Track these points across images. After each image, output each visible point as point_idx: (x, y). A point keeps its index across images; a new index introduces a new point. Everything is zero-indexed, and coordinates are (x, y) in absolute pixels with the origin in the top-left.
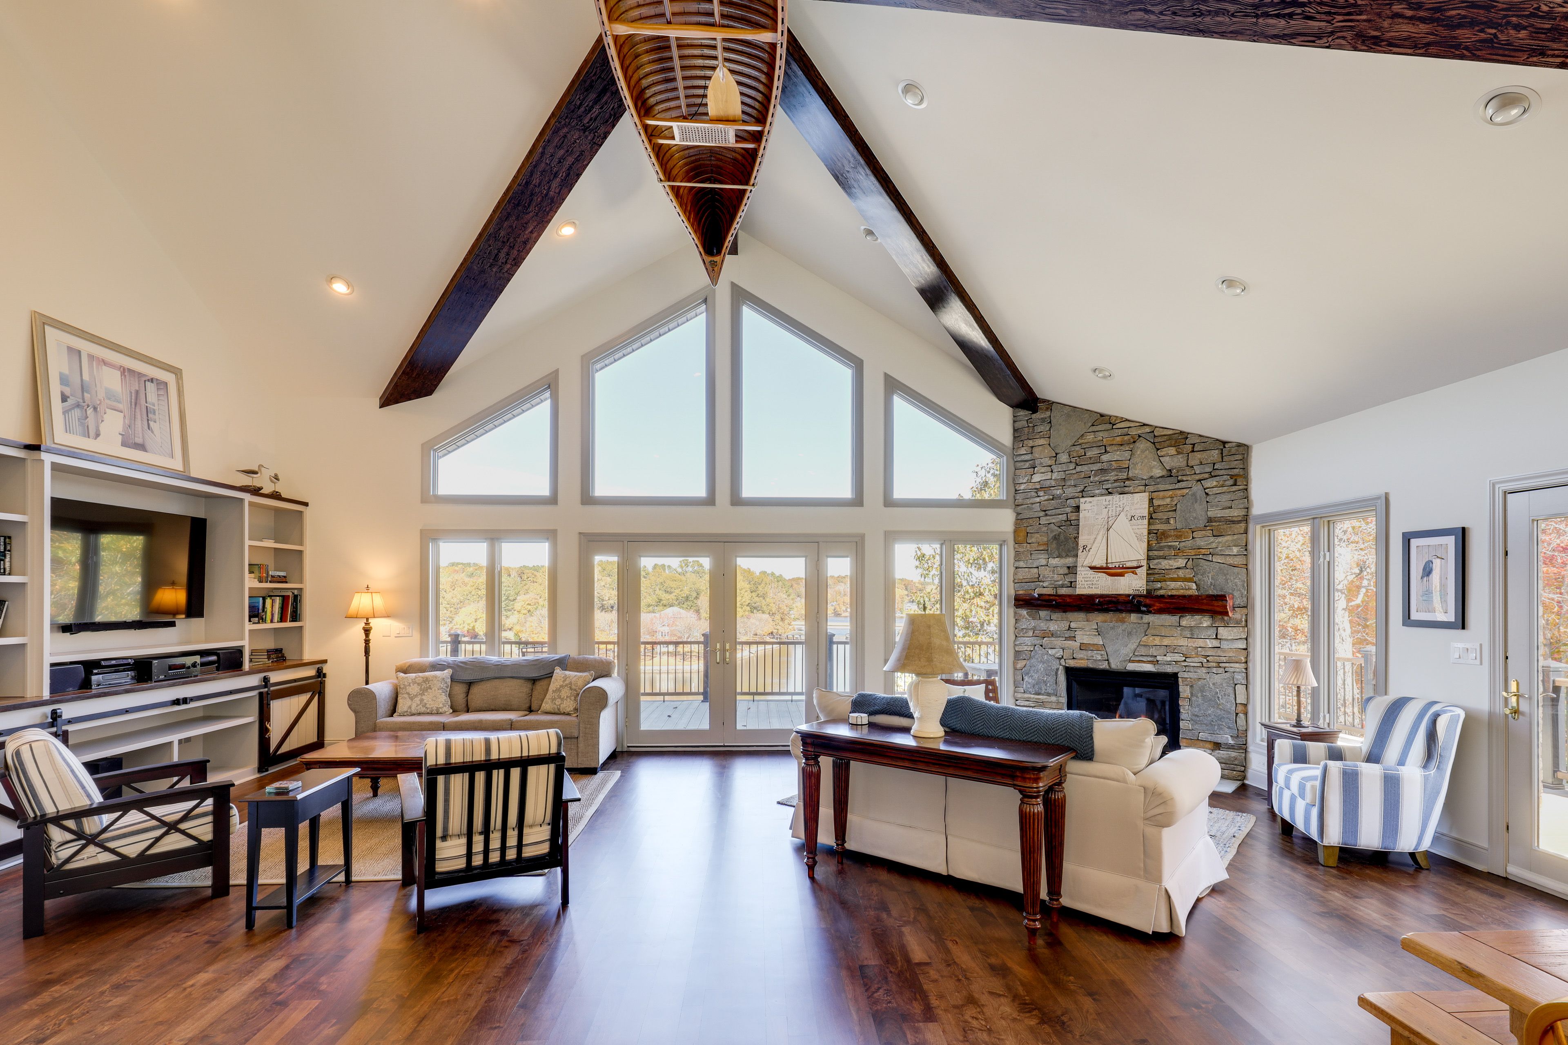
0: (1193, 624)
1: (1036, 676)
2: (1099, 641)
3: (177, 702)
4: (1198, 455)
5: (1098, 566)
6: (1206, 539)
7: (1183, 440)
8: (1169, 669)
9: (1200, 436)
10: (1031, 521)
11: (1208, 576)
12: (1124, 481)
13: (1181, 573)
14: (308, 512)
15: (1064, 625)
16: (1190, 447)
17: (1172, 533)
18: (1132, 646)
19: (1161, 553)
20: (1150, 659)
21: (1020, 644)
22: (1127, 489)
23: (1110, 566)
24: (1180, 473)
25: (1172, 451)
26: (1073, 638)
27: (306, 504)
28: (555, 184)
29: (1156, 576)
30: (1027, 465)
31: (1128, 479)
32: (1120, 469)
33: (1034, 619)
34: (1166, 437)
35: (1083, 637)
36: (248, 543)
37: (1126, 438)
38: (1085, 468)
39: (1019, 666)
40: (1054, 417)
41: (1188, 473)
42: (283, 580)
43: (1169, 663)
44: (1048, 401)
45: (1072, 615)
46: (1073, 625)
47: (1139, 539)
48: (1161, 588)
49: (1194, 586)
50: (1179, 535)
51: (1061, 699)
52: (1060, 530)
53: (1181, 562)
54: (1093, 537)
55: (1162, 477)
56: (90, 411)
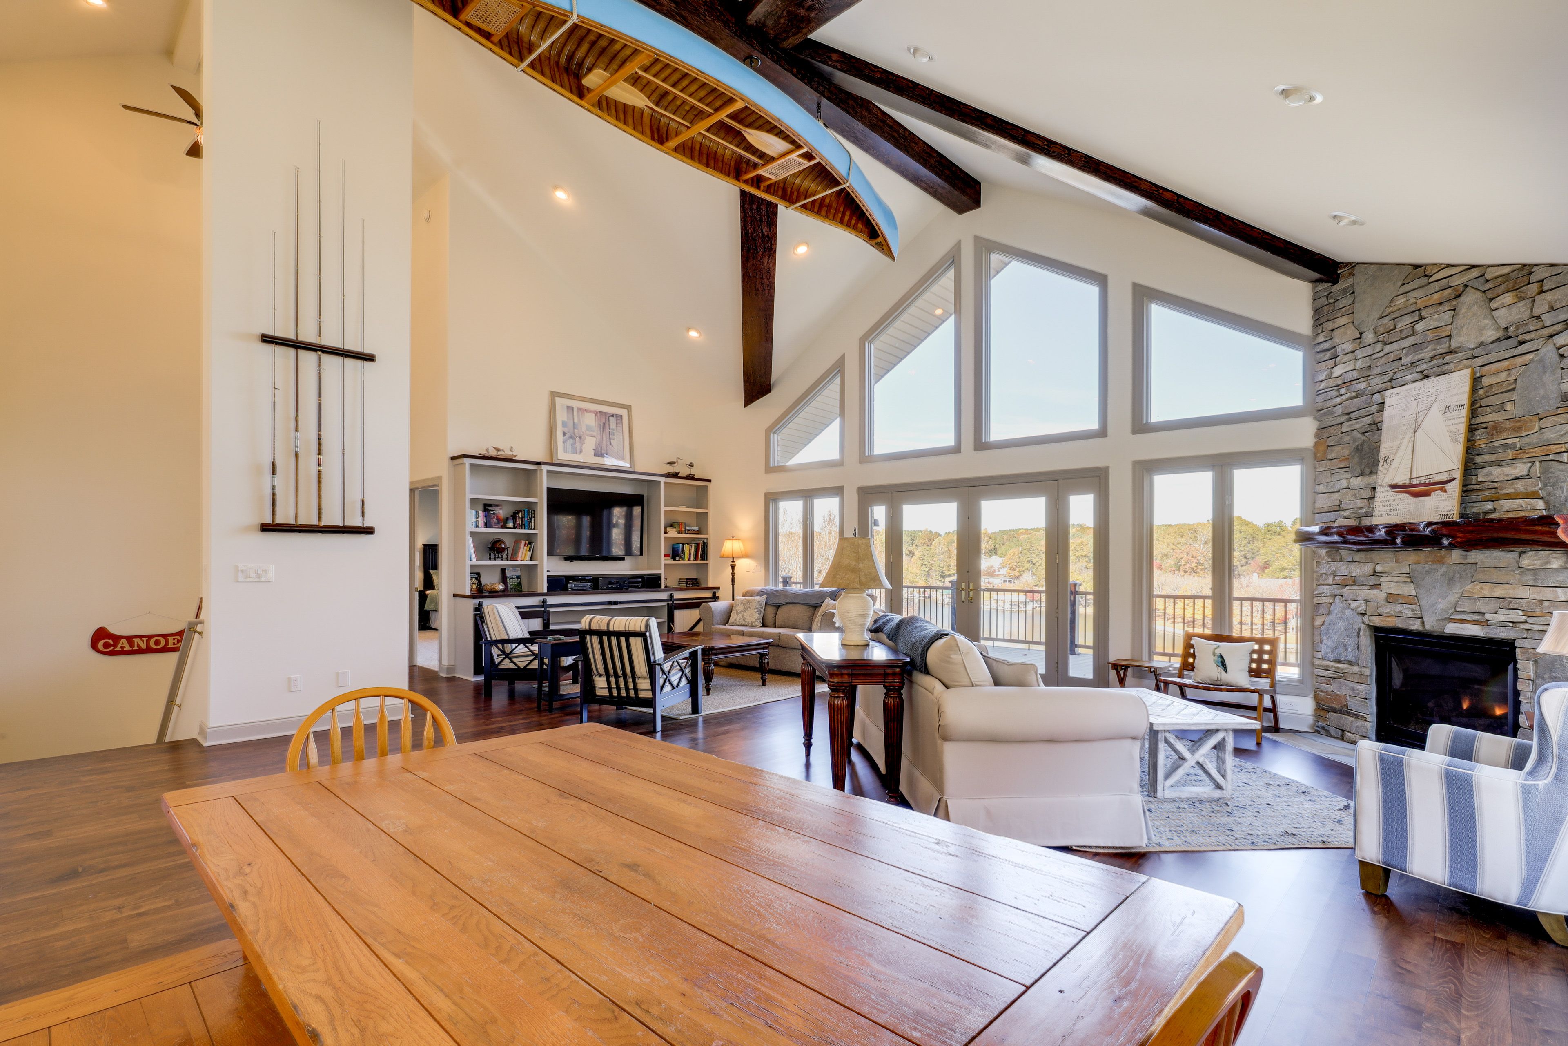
0: (1538, 563)
1: (1335, 637)
2: (1410, 590)
3: (610, 603)
4: (1548, 296)
5: (1400, 483)
6: (1558, 427)
7: (1525, 278)
8: (1502, 634)
9: (1552, 265)
10: (1331, 429)
11: (1562, 488)
12: (1443, 355)
13: (1520, 486)
14: (711, 486)
15: (1368, 568)
16: (1534, 287)
17: (1508, 424)
18: (1453, 597)
19: (1492, 458)
20: (1476, 617)
21: (1319, 595)
22: (1446, 367)
23: (1415, 482)
24: (1521, 331)
25: (1508, 298)
26: (1377, 586)
27: (710, 481)
28: (764, 227)
29: (1487, 492)
30: (1328, 355)
31: (1450, 352)
32: (1438, 340)
33: (1334, 560)
34: (1500, 279)
35: (1391, 585)
36: (663, 508)
37: (1447, 292)
38: (1395, 346)
39: (1318, 623)
40: (1358, 283)
41: (1532, 328)
42: (698, 532)
43: (1502, 625)
44: (1350, 263)
45: (1377, 556)
46: (1379, 568)
47: (1455, 441)
48: (1494, 510)
49: (1540, 504)
50: (1518, 425)
51: (1364, 669)
52: (1364, 438)
53: (1521, 469)
54: (1396, 443)
55: (1497, 340)
56: (577, 439)
